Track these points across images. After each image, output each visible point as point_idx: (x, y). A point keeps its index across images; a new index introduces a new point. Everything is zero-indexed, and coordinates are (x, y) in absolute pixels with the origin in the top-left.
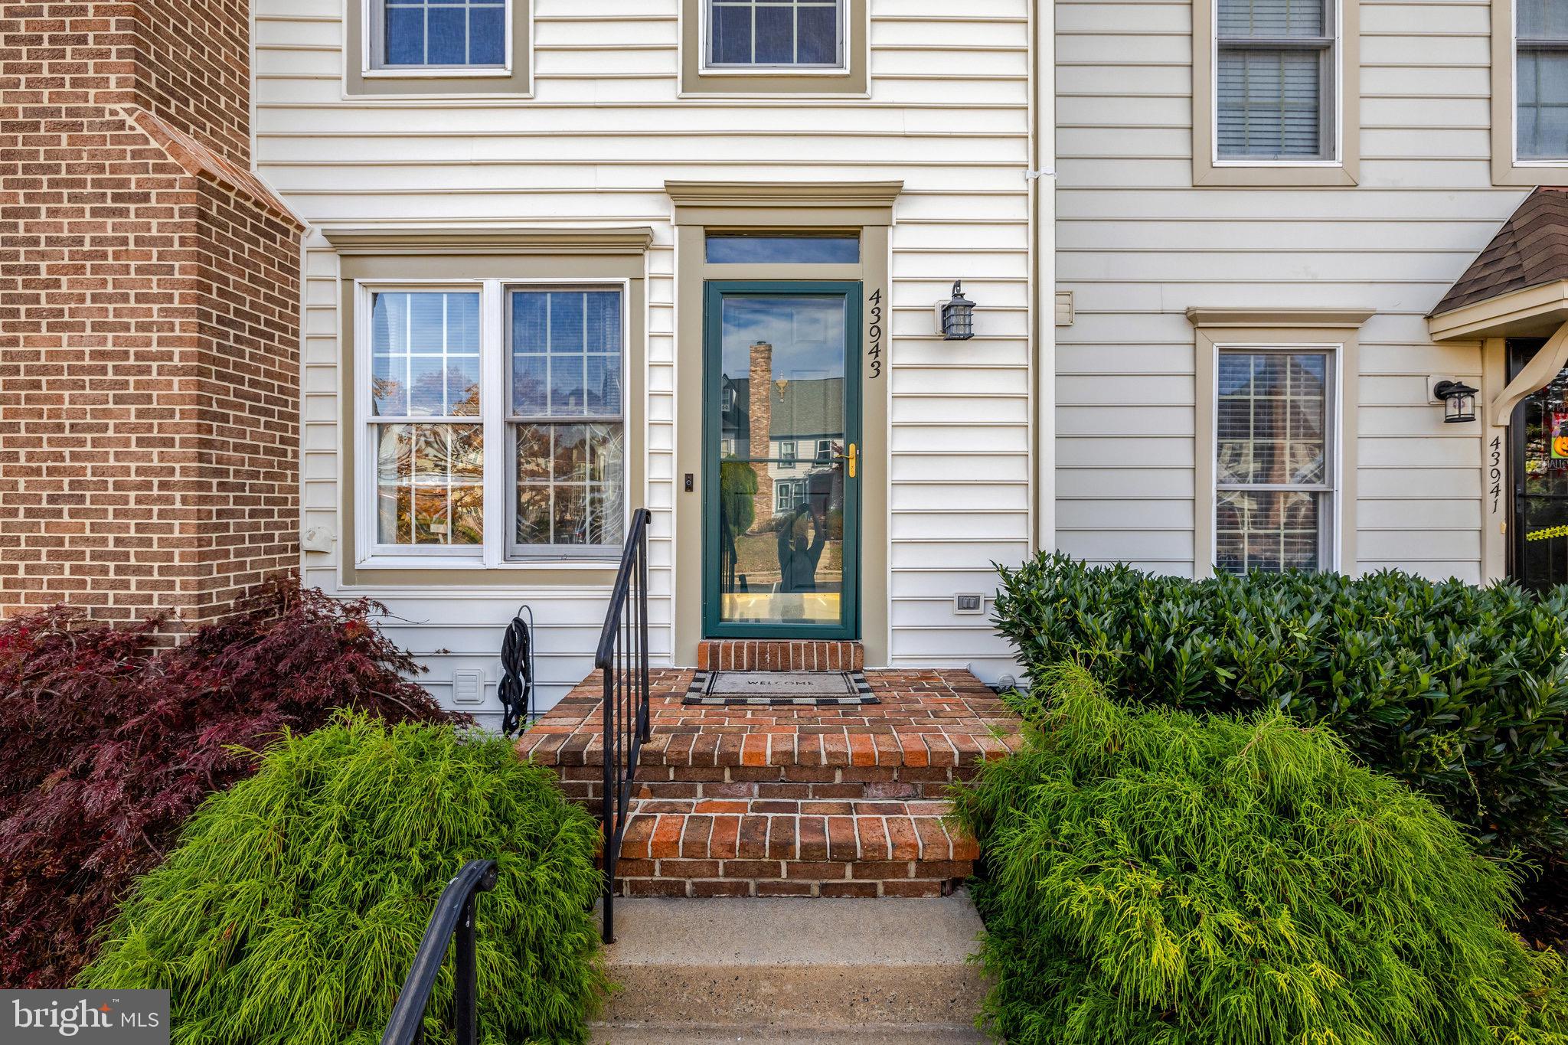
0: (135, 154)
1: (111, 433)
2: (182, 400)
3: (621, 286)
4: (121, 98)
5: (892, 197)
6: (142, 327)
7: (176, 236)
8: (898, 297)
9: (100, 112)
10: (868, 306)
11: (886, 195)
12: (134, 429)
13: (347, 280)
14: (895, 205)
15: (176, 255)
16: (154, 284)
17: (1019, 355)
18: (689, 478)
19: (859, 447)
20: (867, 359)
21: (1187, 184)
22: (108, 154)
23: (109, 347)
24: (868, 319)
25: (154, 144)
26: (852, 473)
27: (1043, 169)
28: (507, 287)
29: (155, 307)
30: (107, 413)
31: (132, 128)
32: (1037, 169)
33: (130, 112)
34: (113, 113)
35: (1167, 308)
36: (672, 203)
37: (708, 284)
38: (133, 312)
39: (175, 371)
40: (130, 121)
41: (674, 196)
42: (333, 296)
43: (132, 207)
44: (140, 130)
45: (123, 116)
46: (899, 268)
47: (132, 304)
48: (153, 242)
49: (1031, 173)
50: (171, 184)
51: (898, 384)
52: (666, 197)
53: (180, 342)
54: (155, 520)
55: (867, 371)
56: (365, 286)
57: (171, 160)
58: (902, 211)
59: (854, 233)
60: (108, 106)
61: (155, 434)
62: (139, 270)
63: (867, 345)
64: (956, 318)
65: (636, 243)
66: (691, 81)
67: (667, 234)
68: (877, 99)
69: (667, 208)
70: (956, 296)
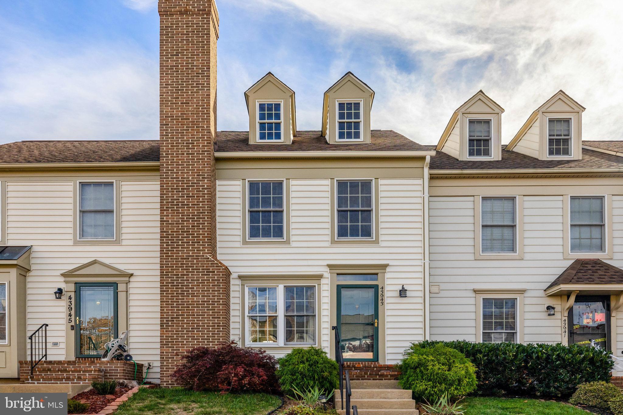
0: (211, 264)
1: (206, 316)
2: (222, 309)
3: (315, 286)
4: (208, 253)
5: (386, 267)
6: (213, 296)
7: (221, 279)
8: (387, 288)
9: (203, 256)
10: (380, 290)
11: (384, 266)
12: (211, 315)
13: (243, 285)
15: (221, 283)
16: (216, 288)
17: (420, 300)
19: (378, 320)
20: (380, 302)
21: (473, 259)
22: (205, 264)
23: (205, 300)
24: (380, 293)
25: (216, 262)
26: (376, 326)
28: (285, 286)
29: (216, 292)
32: (424, 260)
33: (210, 256)
36: (329, 269)
37: (338, 285)
38: (211, 294)
39: (221, 304)
40: (210, 258)
41: (329, 267)
42: (238, 288)
43: (211, 273)
44: (212, 259)
45: (209, 257)
46: (387, 282)
47: (211, 292)
48: (216, 280)
49: (422, 261)
50: (220, 269)
51: (388, 307)
52: (327, 267)
53: (222, 299)
54: (216, 332)
55: (380, 304)
56: (247, 286)
57: (220, 265)
58: (388, 269)
59: (377, 274)
60: (205, 255)
61: (216, 316)
62: (213, 285)
63: (380, 298)
64: (403, 293)
65: (319, 277)
66: (333, 242)
67: (327, 275)
68: (383, 245)
69: (327, 269)
70: (403, 288)
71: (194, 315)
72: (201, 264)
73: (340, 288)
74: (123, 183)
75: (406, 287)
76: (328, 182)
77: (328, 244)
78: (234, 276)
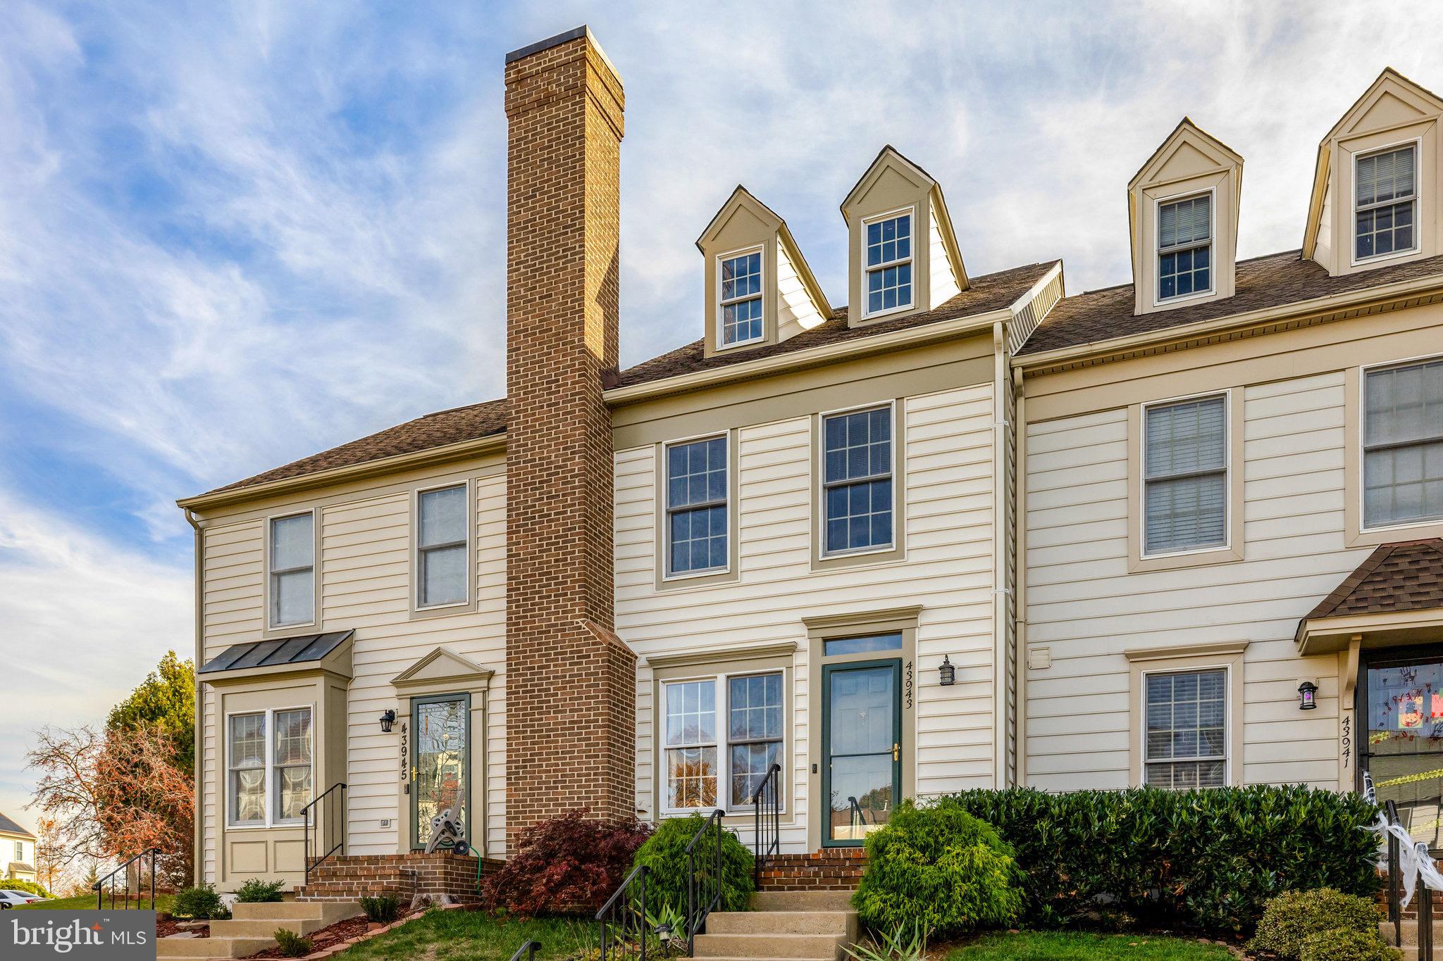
0: (585, 639)
1: (576, 754)
2: (601, 738)
3: (782, 671)
4: (580, 616)
5: (918, 612)
6: (588, 710)
7: (600, 671)
8: (920, 665)
9: (572, 623)
10: (905, 670)
11: (913, 613)
12: (584, 751)
13: (656, 680)
14: (919, 616)
15: (601, 679)
16: (592, 691)
17: (987, 690)
18: (815, 766)
19: (900, 745)
20: (905, 699)
21: (1125, 572)
22: (575, 640)
23: (575, 718)
24: (905, 677)
25: (592, 634)
26: (896, 759)
27: (998, 589)
28: (728, 677)
29: (592, 701)
30: (575, 746)
31: (584, 628)
32: (996, 588)
33: (583, 622)
34: (577, 623)
35: (1110, 652)
36: (806, 628)
37: (824, 666)
38: (584, 704)
39: (599, 727)
40: (583, 626)
41: (807, 624)
42: (649, 688)
43: (584, 660)
44: (587, 629)
45: (581, 624)
46: (921, 649)
47: (584, 700)
48: (592, 674)
50: (598, 650)
51: (921, 710)
52: (803, 625)
53: (601, 714)
54: (592, 789)
55: (905, 705)
56: (664, 682)
57: (598, 640)
58: (922, 619)
59: (899, 632)
60: (575, 620)
61: (592, 753)
62: (587, 686)
63: (905, 692)
64: (948, 674)
65: (789, 650)
66: (816, 564)
67: (804, 644)
68: (911, 561)
69: (803, 630)
70: (947, 662)
71: (557, 753)
72: (570, 641)
73: (829, 672)
74: (481, 483)
75: (953, 661)
76: (806, 424)
77: (806, 570)
78: (642, 661)
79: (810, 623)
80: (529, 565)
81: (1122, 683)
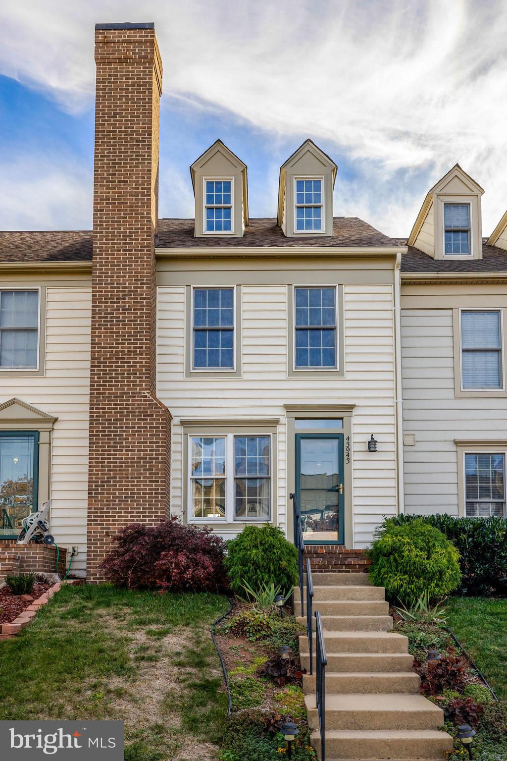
0: (149, 404)
1: (142, 479)
2: (161, 470)
3: (270, 435)
4: (146, 389)
5: (353, 408)
6: (151, 450)
7: (160, 426)
8: (354, 439)
9: (140, 393)
10: (346, 441)
11: (351, 407)
12: (148, 478)
13: (186, 434)
14: (353, 410)
15: (160, 431)
16: (154, 439)
17: (392, 456)
19: (343, 485)
20: (346, 458)
21: (453, 397)
22: (142, 404)
23: (142, 456)
24: (346, 445)
25: (155, 402)
26: (341, 493)
27: (398, 400)
28: (235, 436)
29: (154, 445)
30: (141, 474)
31: (149, 397)
32: (397, 399)
33: (148, 393)
34: (144, 393)
35: (447, 439)
36: (286, 411)
37: (296, 435)
38: (148, 447)
39: (160, 462)
40: (148, 395)
41: (286, 409)
43: (149, 418)
44: (151, 398)
45: (146, 394)
46: (355, 430)
47: (148, 444)
48: (154, 427)
49: (395, 400)
50: (159, 412)
51: (355, 465)
52: (284, 409)
53: (161, 454)
54: (153, 503)
55: (346, 461)
56: (190, 436)
57: (159, 406)
58: (355, 412)
59: (342, 418)
60: (142, 391)
61: (154, 479)
62: (150, 435)
63: (346, 454)
64: (372, 445)
65: (275, 423)
66: (291, 373)
67: (284, 420)
68: (348, 378)
69: (284, 412)
70: (372, 438)
71: (128, 478)
72: (138, 404)
73: (299, 438)
74: (49, 291)
75: (376, 438)
76: (284, 289)
77: (284, 376)
78: (176, 421)
79: (288, 408)
80: (108, 351)
81: (452, 457)
